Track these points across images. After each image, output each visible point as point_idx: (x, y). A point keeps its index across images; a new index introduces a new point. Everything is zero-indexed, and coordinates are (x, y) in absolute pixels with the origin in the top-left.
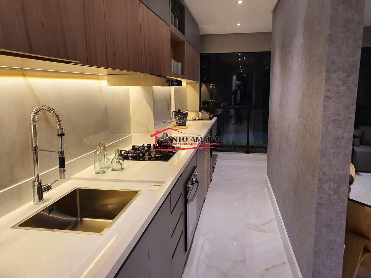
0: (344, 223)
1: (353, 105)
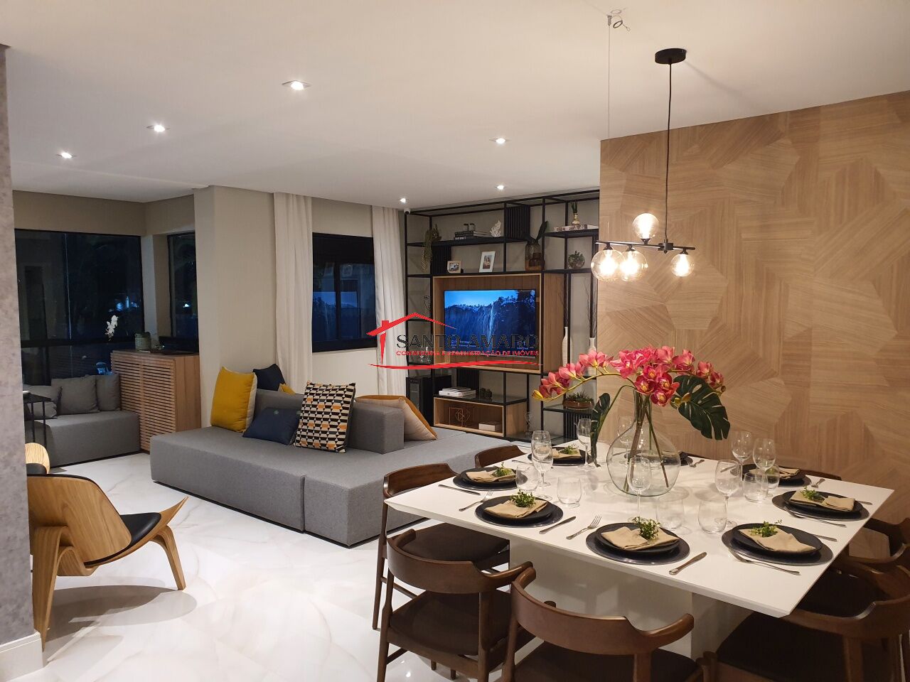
0: (26, 506)
1: (16, 336)
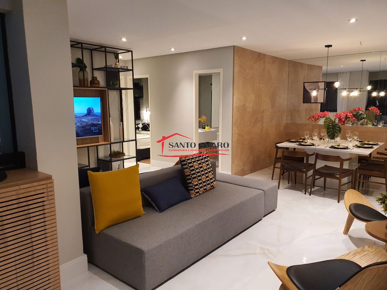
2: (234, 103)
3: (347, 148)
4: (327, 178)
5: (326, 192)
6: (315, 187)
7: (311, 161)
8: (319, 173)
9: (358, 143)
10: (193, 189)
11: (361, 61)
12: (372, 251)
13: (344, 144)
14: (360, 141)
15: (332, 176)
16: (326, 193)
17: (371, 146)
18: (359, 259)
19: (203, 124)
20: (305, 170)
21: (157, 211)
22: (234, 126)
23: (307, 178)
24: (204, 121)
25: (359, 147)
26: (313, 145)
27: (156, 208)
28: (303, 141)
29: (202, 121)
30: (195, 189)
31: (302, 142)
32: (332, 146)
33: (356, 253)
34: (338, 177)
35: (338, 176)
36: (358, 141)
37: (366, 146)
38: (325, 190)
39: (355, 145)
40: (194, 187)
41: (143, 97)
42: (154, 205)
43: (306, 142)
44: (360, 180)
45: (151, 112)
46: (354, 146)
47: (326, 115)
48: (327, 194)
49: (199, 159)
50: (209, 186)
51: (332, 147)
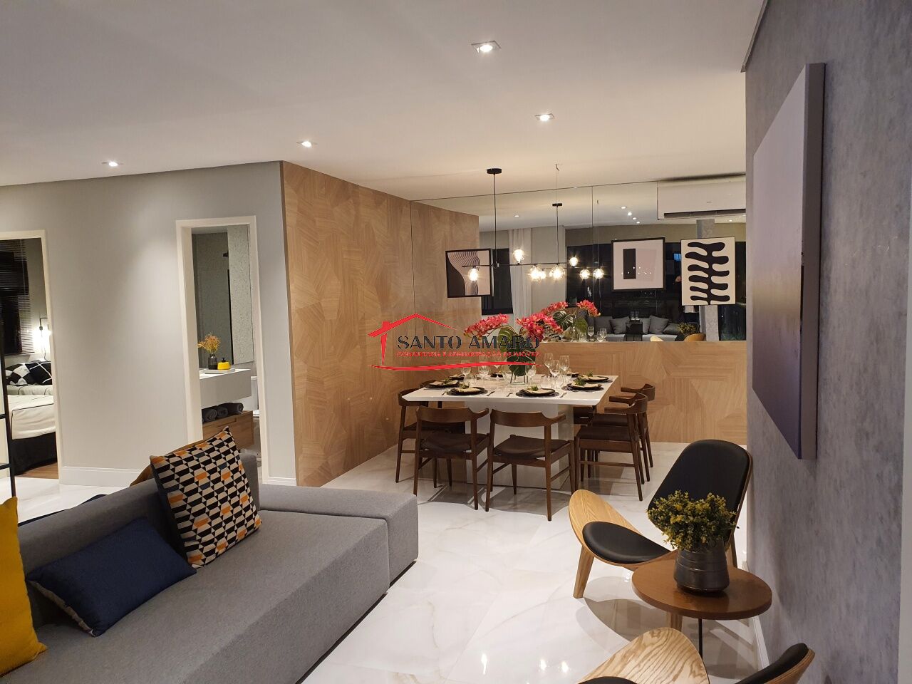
2: (292, 302)
3: (552, 394)
4: (518, 466)
5: (520, 498)
6: (494, 488)
7: (483, 429)
8: (501, 455)
9: (571, 380)
10: (198, 545)
11: (554, 205)
12: (660, 642)
13: (545, 385)
14: (573, 376)
15: (529, 459)
16: (519, 500)
17: (596, 385)
18: (637, 669)
19: (211, 356)
20: (470, 451)
21: (87, 632)
22: (295, 357)
23: (476, 470)
24: (214, 350)
25: (574, 389)
26: (482, 391)
27: (82, 623)
28: (458, 383)
29: (208, 349)
30: (202, 544)
31: (457, 385)
32: (522, 391)
33: (628, 655)
34: (542, 461)
35: (543, 459)
36: (569, 375)
37: (587, 385)
38: (515, 493)
39: (565, 385)
40: (200, 540)
41: (27, 290)
42: (75, 616)
43: (467, 384)
44: (583, 462)
45: (53, 329)
46: (564, 388)
47: (501, 322)
48: (521, 502)
49: (208, 458)
50: (242, 528)
51: (523, 393)
